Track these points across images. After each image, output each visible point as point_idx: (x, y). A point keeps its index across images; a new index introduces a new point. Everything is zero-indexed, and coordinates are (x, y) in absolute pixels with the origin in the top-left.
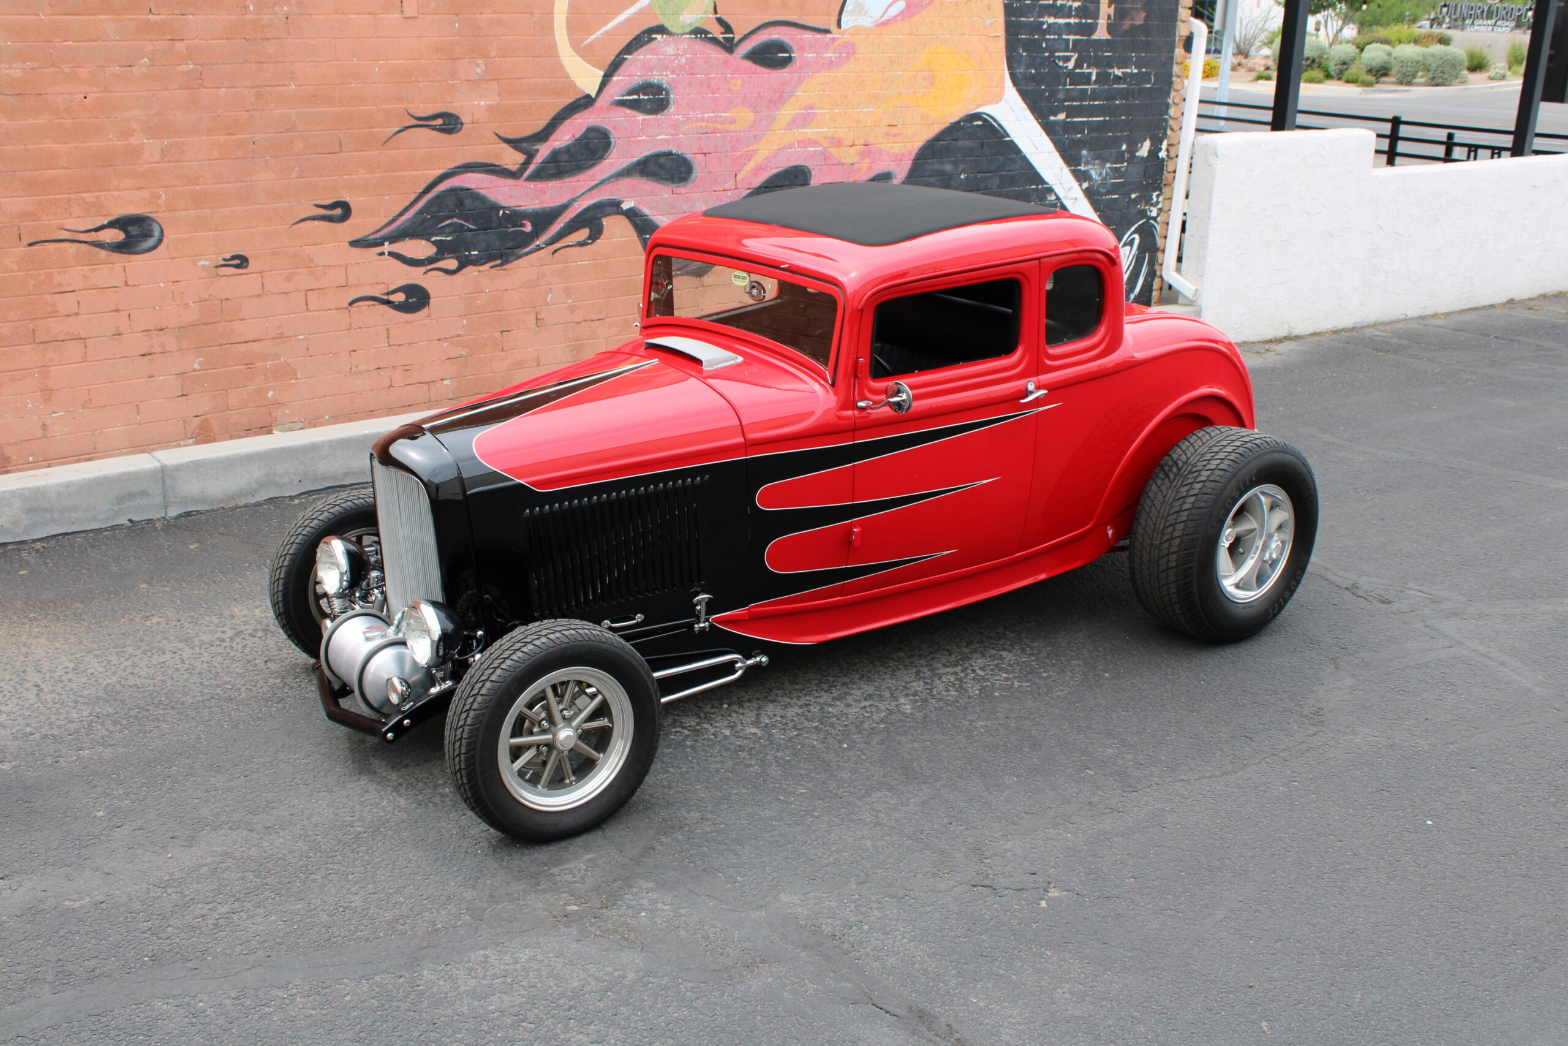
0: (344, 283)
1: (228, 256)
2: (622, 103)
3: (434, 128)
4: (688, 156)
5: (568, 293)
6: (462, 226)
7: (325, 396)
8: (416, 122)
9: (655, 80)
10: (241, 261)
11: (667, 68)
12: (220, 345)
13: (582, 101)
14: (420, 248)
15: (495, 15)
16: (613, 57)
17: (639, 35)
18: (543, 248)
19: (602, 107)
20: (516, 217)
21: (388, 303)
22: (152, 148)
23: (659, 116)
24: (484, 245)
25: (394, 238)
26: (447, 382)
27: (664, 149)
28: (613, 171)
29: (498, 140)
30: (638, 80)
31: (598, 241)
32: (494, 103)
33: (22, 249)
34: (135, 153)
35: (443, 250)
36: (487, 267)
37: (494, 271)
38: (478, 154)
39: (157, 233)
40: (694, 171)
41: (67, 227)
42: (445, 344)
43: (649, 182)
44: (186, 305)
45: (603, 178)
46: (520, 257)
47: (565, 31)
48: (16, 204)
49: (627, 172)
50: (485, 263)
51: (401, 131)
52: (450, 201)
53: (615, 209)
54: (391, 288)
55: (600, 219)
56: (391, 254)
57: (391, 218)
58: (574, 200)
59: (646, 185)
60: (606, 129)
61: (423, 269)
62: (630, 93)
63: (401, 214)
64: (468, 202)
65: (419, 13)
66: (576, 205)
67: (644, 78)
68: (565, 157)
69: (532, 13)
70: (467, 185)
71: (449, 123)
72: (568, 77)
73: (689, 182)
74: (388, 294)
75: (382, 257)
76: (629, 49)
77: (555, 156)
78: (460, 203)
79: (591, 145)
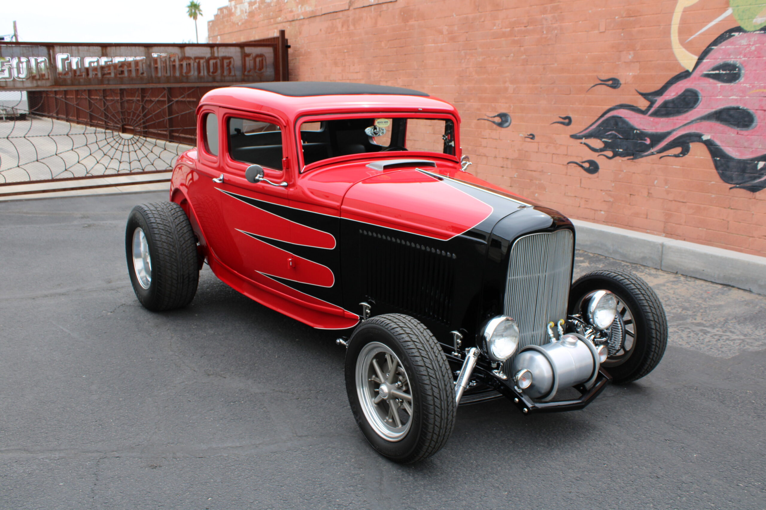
0: (566, 153)
1: (529, 134)
2: (708, 76)
3: (608, 85)
4: (751, 111)
5: (666, 182)
6: (616, 136)
7: (555, 203)
8: (600, 82)
9: (731, 61)
10: (532, 137)
11: (740, 54)
12: (523, 169)
13: (684, 74)
14: (597, 143)
15: (641, 28)
16: (704, 48)
17: (723, 34)
18: (655, 154)
19: (695, 78)
20: (642, 135)
21: (582, 167)
22: (511, 87)
23: (732, 84)
24: (625, 147)
25: (588, 136)
26: (603, 212)
27: (734, 105)
28: (699, 116)
29: (636, 93)
30: (720, 62)
31: (686, 156)
32: (636, 74)
33: (476, 121)
34: (506, 89)
35: (607, 146)
36: (626, 158)
37: (629, 162)
38: (626, 99)
39: (509, 121)
40: (755, 121)
41: (487, 115)
42: (604, 193)
43: (721, 125)
44: (515, 151)
45: (693, 119)
46: (642, 157)
47: (677, 34)
48: (476, 105)
49: (708, 117)
50: (625, 157)
51: (594, 86)
52: (612, 122)
53: (698, 138)
54: (584, 160)
55: (688, 143)
56: (585, 144)
57: (586, 127)
58: (674, 130)
59: (719, 126)
60: (695, 90)
61: (597, 154)
62: (714, 69)
63: (591, 126)
64: (620, 124)
65: (606, 30)
66: (675, 133)
67: (724, 60)
68: (671, 105)
69: (659, 26)
70: (620, 115)
71: (614, 83)
72: (676, 60)
73: (750, 128)
74: (583, 162)
75: (582, 145)
76: (716, 42)
77: (665, 104)
78: (616, 124)
79: (687, 99)
